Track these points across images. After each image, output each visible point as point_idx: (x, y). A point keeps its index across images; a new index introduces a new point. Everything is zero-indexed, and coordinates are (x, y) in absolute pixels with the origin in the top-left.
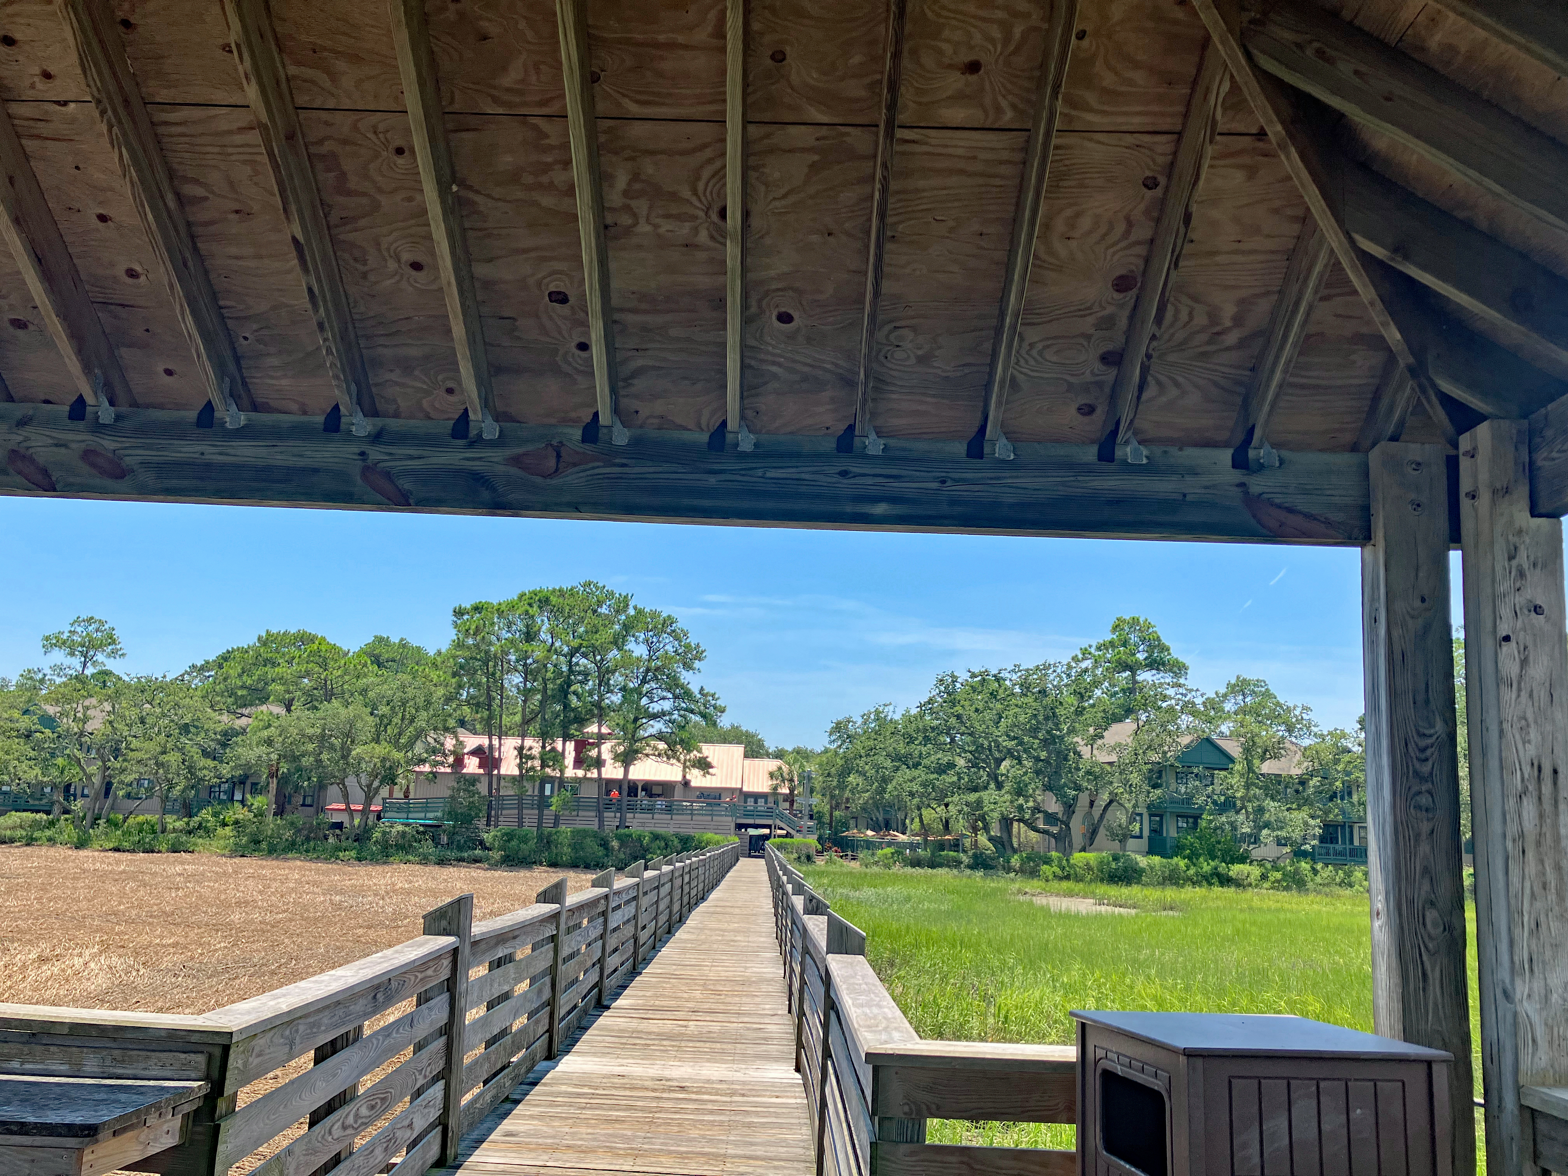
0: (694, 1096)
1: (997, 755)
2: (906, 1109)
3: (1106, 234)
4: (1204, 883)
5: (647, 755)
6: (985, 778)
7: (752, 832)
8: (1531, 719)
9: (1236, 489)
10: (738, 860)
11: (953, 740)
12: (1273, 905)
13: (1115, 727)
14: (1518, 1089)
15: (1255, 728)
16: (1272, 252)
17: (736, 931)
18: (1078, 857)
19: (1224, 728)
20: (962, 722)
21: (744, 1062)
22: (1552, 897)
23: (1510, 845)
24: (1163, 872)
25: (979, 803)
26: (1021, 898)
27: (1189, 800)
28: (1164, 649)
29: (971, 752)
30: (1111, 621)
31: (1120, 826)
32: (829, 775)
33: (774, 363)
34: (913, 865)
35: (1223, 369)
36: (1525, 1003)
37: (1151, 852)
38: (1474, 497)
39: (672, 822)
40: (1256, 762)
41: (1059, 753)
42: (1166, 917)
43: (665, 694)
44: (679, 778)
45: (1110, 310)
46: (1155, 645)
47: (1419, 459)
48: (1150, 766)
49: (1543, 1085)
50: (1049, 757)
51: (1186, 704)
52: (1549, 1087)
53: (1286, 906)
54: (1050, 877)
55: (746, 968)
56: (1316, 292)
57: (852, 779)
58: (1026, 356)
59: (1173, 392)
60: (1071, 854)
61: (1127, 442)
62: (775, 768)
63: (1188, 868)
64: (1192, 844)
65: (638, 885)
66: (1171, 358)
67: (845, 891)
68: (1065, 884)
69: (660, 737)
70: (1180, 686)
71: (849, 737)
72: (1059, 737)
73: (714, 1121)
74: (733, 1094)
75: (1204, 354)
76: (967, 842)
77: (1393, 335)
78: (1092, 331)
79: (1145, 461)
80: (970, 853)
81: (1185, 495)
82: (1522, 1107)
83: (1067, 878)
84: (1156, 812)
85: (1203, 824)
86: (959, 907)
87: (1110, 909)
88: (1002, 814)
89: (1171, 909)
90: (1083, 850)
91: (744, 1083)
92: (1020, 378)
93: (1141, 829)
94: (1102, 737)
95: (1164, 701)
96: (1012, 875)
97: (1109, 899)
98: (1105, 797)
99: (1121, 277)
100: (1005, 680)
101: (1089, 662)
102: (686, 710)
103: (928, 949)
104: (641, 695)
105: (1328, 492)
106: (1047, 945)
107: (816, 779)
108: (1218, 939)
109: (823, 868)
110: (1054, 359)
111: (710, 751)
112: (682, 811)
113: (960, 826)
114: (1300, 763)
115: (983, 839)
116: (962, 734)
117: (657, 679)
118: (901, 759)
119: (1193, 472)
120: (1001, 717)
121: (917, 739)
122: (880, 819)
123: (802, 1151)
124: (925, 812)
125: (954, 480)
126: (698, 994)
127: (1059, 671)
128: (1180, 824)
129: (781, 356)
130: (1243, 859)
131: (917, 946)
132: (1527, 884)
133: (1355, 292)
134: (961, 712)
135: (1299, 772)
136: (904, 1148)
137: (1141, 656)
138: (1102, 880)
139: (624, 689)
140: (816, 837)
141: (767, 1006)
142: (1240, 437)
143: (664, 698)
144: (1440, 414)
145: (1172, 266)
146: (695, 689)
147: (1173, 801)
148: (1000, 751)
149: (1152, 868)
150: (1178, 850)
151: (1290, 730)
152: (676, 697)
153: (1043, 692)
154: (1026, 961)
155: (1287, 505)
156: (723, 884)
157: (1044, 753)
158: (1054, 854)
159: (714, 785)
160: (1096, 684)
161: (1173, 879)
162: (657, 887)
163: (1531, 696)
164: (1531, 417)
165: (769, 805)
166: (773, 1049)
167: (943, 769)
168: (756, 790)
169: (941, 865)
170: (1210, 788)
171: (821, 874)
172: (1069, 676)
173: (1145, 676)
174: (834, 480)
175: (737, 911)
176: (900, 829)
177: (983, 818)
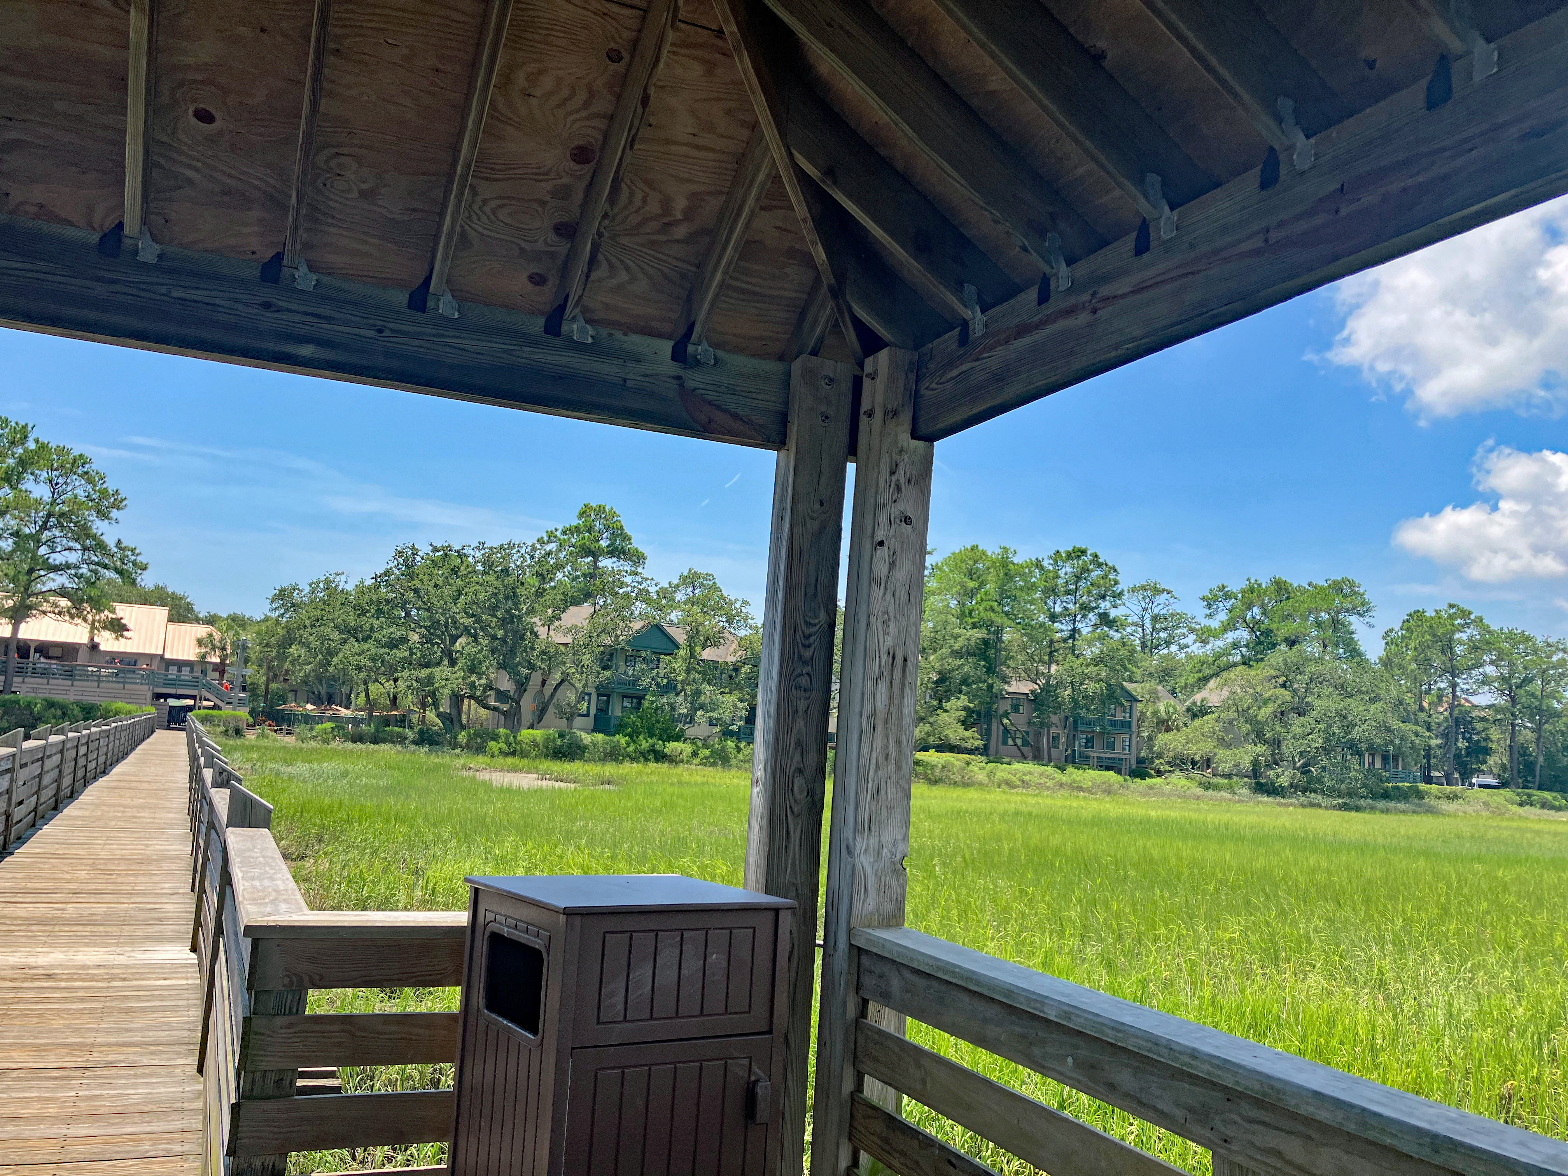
0: (63, 984)
1: (453, 632)
2: (286, 981)
3: (565, 100)
4: (642, 759)
5: (44, 613)
6: (439, 654)
7: (172, 702)
8: (891, 615)
9: (674, 381)
10: (153, 732)
11: (408, 614)
12: (699, 779)
13: (573, 610)
14: (850, 931)
15: (700, 617)
16: (723, 152)
17: (142, 807)
18: (526, 734)
19: (673, 616)
20: (419, 597)
21: (132, 944)
22: (892, 767)
23: (864, 721)
24: (605, 749)
25: (430, 680)
26: (465, 773)
27: (635, 682)
28: (626, 538)
29: (426, 628)
30: (579, 507)
31: (569, 705)
32: (267, 645)
33: (190, 167)
34: (354, 741)
35: (670, 260)
36: (862, 857)
37: (595, 730)
38: (870, 416)
39: (72, 689)
40: (698, 649)
41: (515, 632)
42: (603, 791)
43: (71, 544)
44: (85, 639)
45: (566, 180)
46: (618, 534)
47: (832, 376)
48: (602, 649)
49: (869, 926)
50: (506, 636)
51: (641, 591)
52: (874, 928)
53: (711, 780)
54: (496, 753)
55: (147, 845)
56: (758, 199)
57: (293, 650)
58: (479, 212)
59: (624, 276)
60: (519, 730)
61: (574, 319)
62: (205, 635)
63: (628, 744)
64: (634, 722)
65: (14, 755)
66: (624, 240)
67: (276, 766)
68: (510, 760)
69: (63, 592)
70: (636, 574)
71: (293, 605)
72: (516, 616)
73: (85, 1009)
74: (113, 978)
75: (653, 242)
76: (415, 718)
77: (820, 254)
78: (548, 198)
79: (590, 341)
80: (416, 729)
81: (625, 380)
82: (851, 945)
83: (513, 754)
84: (604, 692)
85: (646, 704)
86: (399, 783)
87: (550, 783)
88: (453, 690)
89: (609, 783)
90: (532, 727)
91: (127, 966)
92: (472, 234)
93: (588, 708)
94: (560, 619)
95: (621, 588)
96: (458, 751)
97: (551, 774)
98: (558, 676)
99: (580, 148)
100: (467, 557)
101: (554, 545)
102: (98, 564)
103: (360, 824)
104: (38, 543)
105: (754, 396)
106: (484, 819)
107: (252, 648)
108: (648, 811)
109: (253, 743)
110: (508, 220)
111: (124, 612)
112: (86, 676)
113: (409, 701)
114: (735, 652)
115: (431, 715)
116: (418, 609)
117: (62, 526)
118: (351, 632)
119: (638, 359)
120: (460, 594)
121: (369, 611)
122: (323, 692)
123: (186, 1033)
124: (372, 687)
125: (392, 330)
126: (83, 875)
127: (523, 551)
128: (625, 704)
129: (198, 160)
130: (677, 738)
131: (349, 822)
132: (874, 755)
133: (791, 208)
134: (419, 586)
135: (734, 660)
136: (280, 1021)
137: (604, 543)
138: (546, 756)
139: (16, 534)
140: (248, 709)
141: (167, 885)
142: (682, 330)
143: (69, 549)
144: (851, 336)
145: (628, 147)
146: (110, 541)
147: (620, 683)
148: (456, 628)
149: (594, 745)
150: (620, 728)
151: (730, 622)
152: (85, 549)
153: (506, 571)
154: (461, 834)
155: (719, 403)
156: (132, 757)
157: (502, 632)
158: (502, 731)
159: (128, 650)
160: (559, 567)
161: (614, 755)
162: (42, 759)
163: (894, 595)
164: (920, 350)
165: (195, 674)
166: (168, 929)
167: (393, 644)
168: (180, 658)
169: (384, 741)
170: (655, 671)
171: (251, 748)
172: (532, 557)
173: (606, 563)
174: (254, 311)
175: (145, 786)
176: (344, 702)
177: (433, 694)
